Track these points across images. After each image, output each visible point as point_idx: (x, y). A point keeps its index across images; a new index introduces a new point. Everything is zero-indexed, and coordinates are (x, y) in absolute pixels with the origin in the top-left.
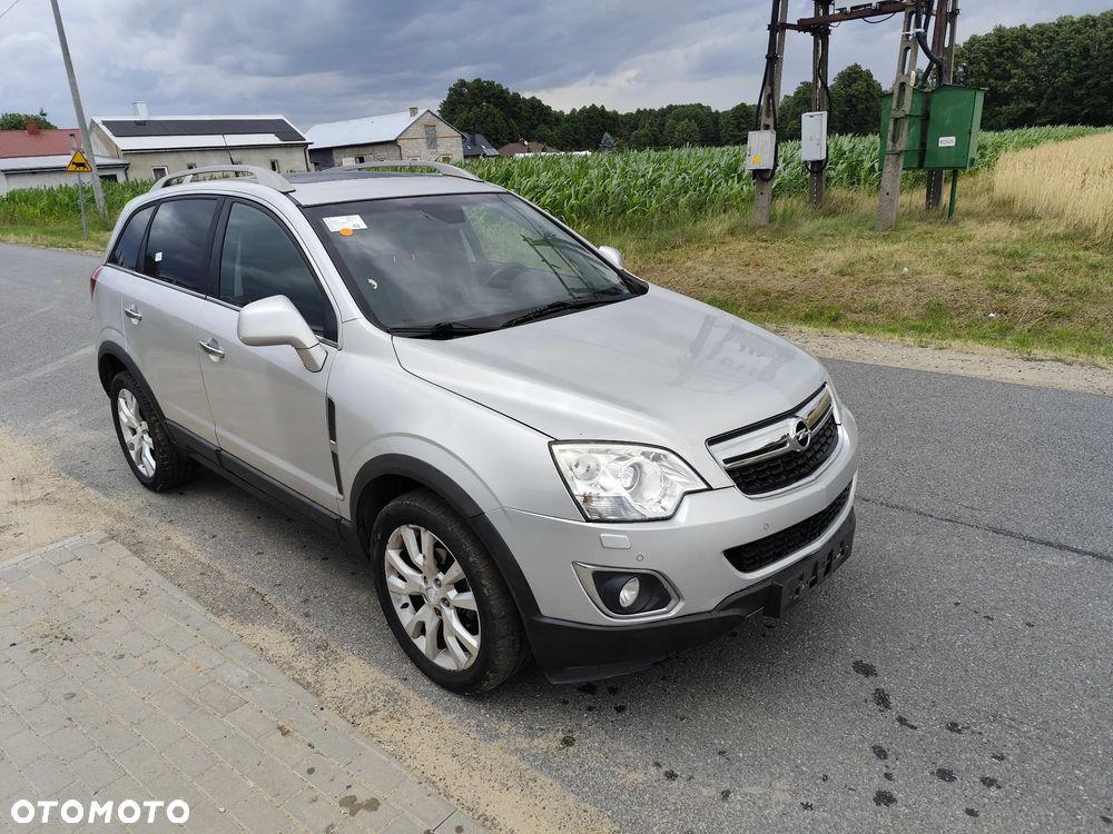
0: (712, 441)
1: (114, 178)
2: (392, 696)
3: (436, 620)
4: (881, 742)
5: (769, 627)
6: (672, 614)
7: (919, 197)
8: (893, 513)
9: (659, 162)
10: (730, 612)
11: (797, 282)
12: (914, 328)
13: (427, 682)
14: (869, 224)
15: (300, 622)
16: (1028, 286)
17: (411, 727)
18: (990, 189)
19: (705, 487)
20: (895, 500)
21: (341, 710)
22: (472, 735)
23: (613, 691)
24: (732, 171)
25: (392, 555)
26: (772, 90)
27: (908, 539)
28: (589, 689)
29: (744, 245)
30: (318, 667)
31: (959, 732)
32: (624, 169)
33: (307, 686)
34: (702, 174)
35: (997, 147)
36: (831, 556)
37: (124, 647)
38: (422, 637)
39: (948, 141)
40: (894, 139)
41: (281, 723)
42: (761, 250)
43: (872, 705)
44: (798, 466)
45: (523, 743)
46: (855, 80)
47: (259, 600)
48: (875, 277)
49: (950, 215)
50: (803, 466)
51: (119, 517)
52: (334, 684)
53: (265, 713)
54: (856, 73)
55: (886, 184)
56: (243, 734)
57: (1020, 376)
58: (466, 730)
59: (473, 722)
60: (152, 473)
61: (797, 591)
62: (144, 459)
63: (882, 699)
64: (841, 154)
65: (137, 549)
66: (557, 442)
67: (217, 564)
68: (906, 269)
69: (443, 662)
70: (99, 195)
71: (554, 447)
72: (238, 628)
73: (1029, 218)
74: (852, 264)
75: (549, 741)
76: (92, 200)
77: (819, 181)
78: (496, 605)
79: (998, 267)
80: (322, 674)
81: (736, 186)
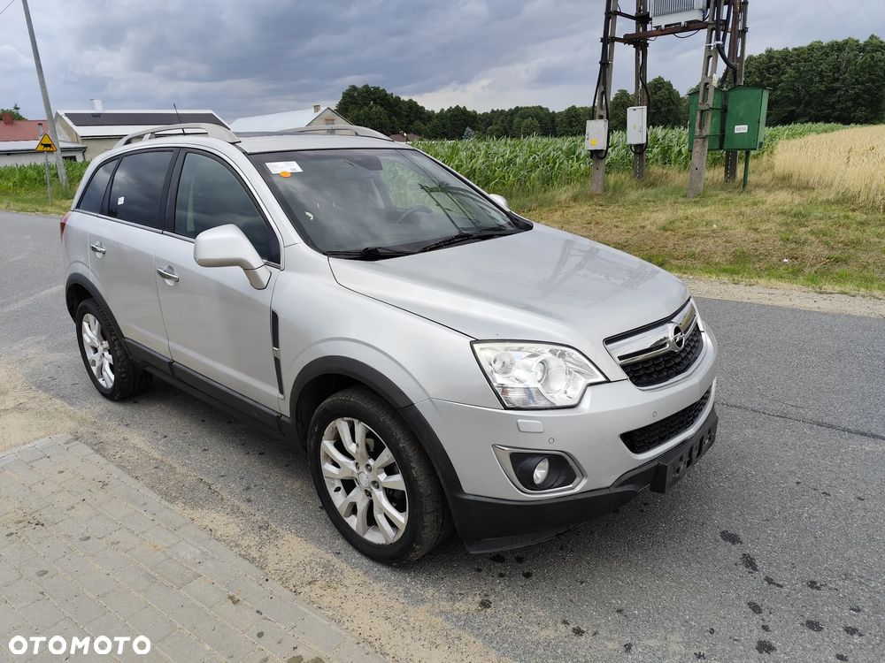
0: (609, 341)
1: (74, 158)
2: (327, 568)
3: (367, 500)
4: (755, 599)
5: (645, 504)
6: (577, 489)
7: (719, 173)
8: (733, 411)
9: (514, 145)
10: (625, 488)
11: (630, 236)
12: (725, 271)
13: (358, 555)
14: (682, 193)
15: (244, 507)
16: (813, 238)
17: (347, 594)
18: (772, 168)
19: (604, 379)
20: (733, 401)
21: (284, 582)
22: (402, 600)
23: (520, 560)
24: (571, 153)
25: (328, 445)
26: (605, 88)
27: (749, 432)
28: (499, 558)
29: (584, 208)
30: (261, 545)
31: (818, 588)
32: (486, 152)
33: (252, 561)
34: (549, 155)
35: (773, 138)
36: (702, 441)
37: (90, 530)
38: (353, 516)
39: (741, 129)
40: (701, 126)
41: (231, 593)
42: (599, 212)
43: (742, 568)
44: (675, 364)
45: (446, 606)
46: (660, 89)
47: (206, 488)
48: (691, 231)
49: (744, 186)
50: (678, 364)
51: (82, 422)
52: (276, 559)
53: (216, 584)
54: (661, 83)
55: (695, 161)
56: (198, 603)
57: (815, 305)
58: (396, 596)
59: (401, 589)
60: (110, 385)
61: (678, 471)
62: (104, 373)
63: (750, 562)
64: (656, 140)
65: (99, 447)
66: (477, 341)
67: (169, 460)
68: (715, 226)
69: (373, 537)
70: (62, 171)
71: (475, 346)
72: (189, 513)
73: (805, 188)
74: (672, 222)
75: (470, 604)
76: (56, 175)
77: (641, 160)
78: (423, 484)
79: (787, 224)
80: (265, 550)
81: (576, 164)
